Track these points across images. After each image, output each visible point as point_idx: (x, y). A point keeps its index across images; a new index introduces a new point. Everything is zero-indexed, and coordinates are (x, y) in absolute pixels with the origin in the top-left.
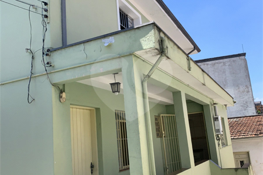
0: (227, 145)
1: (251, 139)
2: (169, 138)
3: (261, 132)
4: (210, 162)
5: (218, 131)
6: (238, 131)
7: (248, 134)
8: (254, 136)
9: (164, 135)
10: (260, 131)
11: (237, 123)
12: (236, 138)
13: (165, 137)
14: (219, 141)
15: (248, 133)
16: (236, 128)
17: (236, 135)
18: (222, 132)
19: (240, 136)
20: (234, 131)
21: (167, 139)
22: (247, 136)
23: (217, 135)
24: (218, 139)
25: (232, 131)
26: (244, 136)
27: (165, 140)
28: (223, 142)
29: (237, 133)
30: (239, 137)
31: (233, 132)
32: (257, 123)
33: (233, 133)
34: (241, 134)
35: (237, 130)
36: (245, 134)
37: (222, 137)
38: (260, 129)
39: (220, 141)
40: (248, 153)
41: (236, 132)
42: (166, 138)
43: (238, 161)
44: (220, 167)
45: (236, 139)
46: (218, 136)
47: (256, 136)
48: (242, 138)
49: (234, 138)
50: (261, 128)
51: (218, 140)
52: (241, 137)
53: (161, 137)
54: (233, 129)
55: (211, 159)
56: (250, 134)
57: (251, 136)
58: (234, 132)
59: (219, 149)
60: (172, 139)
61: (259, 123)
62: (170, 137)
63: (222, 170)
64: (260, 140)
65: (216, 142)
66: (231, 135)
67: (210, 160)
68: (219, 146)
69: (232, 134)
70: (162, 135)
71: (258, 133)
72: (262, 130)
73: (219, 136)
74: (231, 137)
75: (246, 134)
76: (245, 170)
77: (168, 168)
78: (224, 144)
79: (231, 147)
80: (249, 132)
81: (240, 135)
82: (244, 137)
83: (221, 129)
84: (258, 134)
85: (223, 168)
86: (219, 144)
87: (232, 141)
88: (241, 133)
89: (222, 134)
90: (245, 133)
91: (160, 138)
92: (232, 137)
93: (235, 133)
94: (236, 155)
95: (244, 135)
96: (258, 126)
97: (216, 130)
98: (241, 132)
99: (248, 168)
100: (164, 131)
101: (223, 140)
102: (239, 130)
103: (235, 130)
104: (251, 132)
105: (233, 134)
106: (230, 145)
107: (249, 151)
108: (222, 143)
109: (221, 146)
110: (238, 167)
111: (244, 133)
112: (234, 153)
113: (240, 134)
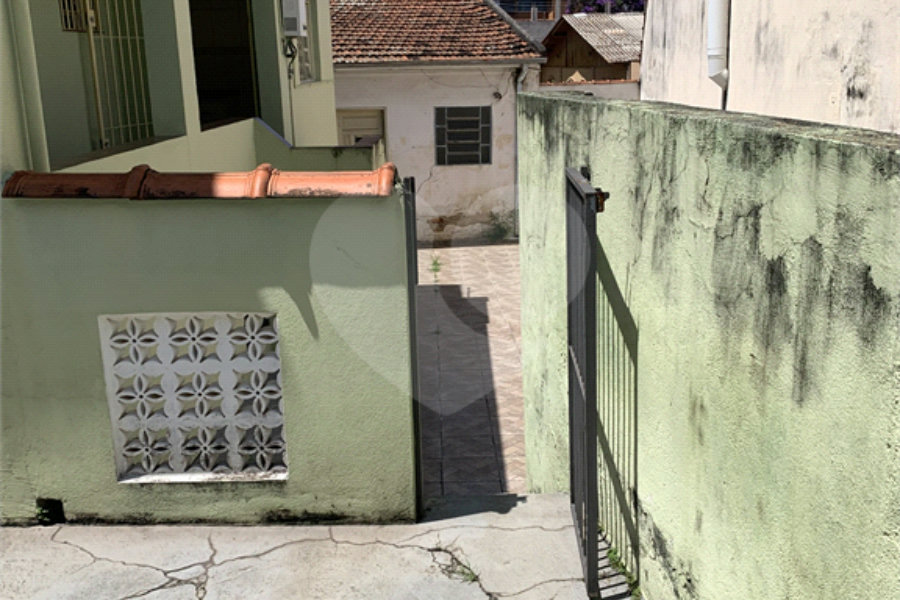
0: (318, 79)
1: (396, 68)
2: (111, 37)
3: (429, 48)
4: (255, 124)
5: (291, 23)
6: (358, 40)
7: (389, 53)
8: (405, 58)
9: (92, 25)
10: (427, 45)
11: (359, 14)
12: (350, 63)
13: (96, 31)
14: (292, 61)
15: (388, 50)
16: (353, 31)
17: (352, 53)
18: (305, 28)
19: (362, 56)
20: (346, 40)
21: (107, 41)
22: (386, 59)
23: (287, 37)
24: (289, 52)
25: (339, 38)
26: (376, 56)
27: (97, 42)
28: (307, 68)
29: (356, 47)
30: (361, 60)
31: (342, 42)
32: (421, 19)
33: (342, 45)
34: (367, 50)
35: (356, 38)
36: (379, 50)
37: (306, 50)
38: (427, 39)
39: (297, 59)
40: (382, 113)
41: (354, 42)
42: (102, 37)
43: (349, 136)
44: (286, 142)
45: (351, 65)
46: (290, 44)
47: (412, 60)
48: (369, 63)
49: (344, 62)
50: (429, 35)
51: (288, 56)
52: (366, 60)
53: (82, 30)
54: (343, 33)
55: (260, 116)
56: (395, 53)
57: (398, 59)
58: (347, 42)
59: (290, 88)
60: (125, 42)
61: (427, 18)
62: (116, 33)
63: (295, 151)
64: (421, 74)
65: (283, 63)
66: (338, 51)
67: (258, 119)
68: (290, 77)
69: (338, 47)
70: (84, 23)
71: (420, 53)
72: (430, 44)
73: (295, 42)
74: (335, 57)
75: (384, 53)
76: (364, 153)
77: (106, 144)
78: (310, 76)
79: (331, 86)
80: (393, 48)
81: (365, 53)
82: (374, 60)
83: (303, 20)
84: (417, 55)
85: (297, 145)
86: (291, 72)
87: (335, 72)
88: (368, 47)
89: (305, 38)
90: (380, 47)
91: (76, 34)
92: (340, 60)
93: (350, 47)
94: (344, 118)
95: (377, 53)
96: (423, 28)
97: (287, 19)
98: (366, 45)
99: (371, 148)
100: (94, 7)
101: (307, 61)
102: (363, 38)
103: (349, 35)
104: (398, 48)
105: (344, 48)
106: (328, 81)
107: (385, 108)
108: (301, 72)
109: (298, 82)
110: (348, 144)
111: (375, 47)
112: (338, 111)
113: (363, 50)
